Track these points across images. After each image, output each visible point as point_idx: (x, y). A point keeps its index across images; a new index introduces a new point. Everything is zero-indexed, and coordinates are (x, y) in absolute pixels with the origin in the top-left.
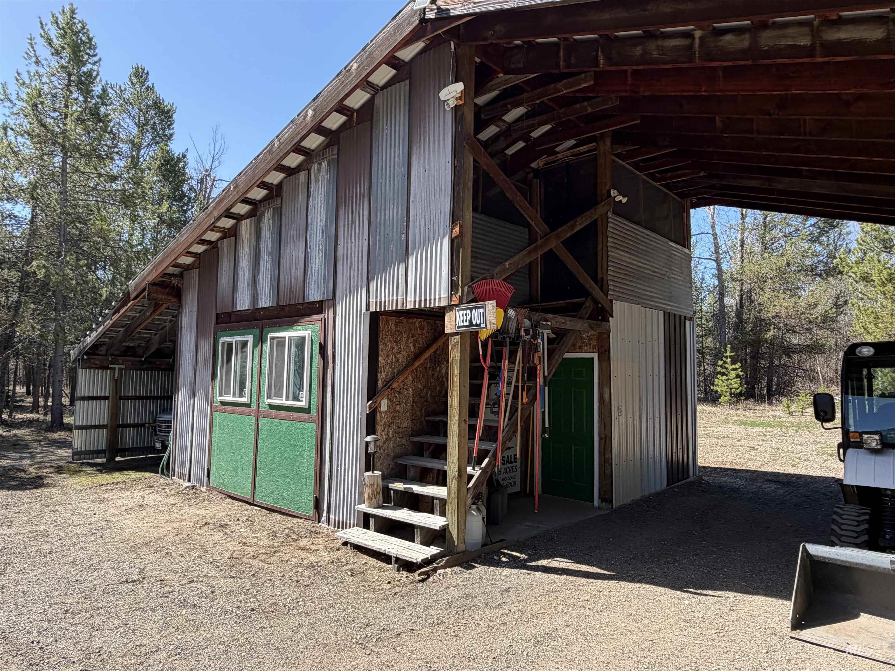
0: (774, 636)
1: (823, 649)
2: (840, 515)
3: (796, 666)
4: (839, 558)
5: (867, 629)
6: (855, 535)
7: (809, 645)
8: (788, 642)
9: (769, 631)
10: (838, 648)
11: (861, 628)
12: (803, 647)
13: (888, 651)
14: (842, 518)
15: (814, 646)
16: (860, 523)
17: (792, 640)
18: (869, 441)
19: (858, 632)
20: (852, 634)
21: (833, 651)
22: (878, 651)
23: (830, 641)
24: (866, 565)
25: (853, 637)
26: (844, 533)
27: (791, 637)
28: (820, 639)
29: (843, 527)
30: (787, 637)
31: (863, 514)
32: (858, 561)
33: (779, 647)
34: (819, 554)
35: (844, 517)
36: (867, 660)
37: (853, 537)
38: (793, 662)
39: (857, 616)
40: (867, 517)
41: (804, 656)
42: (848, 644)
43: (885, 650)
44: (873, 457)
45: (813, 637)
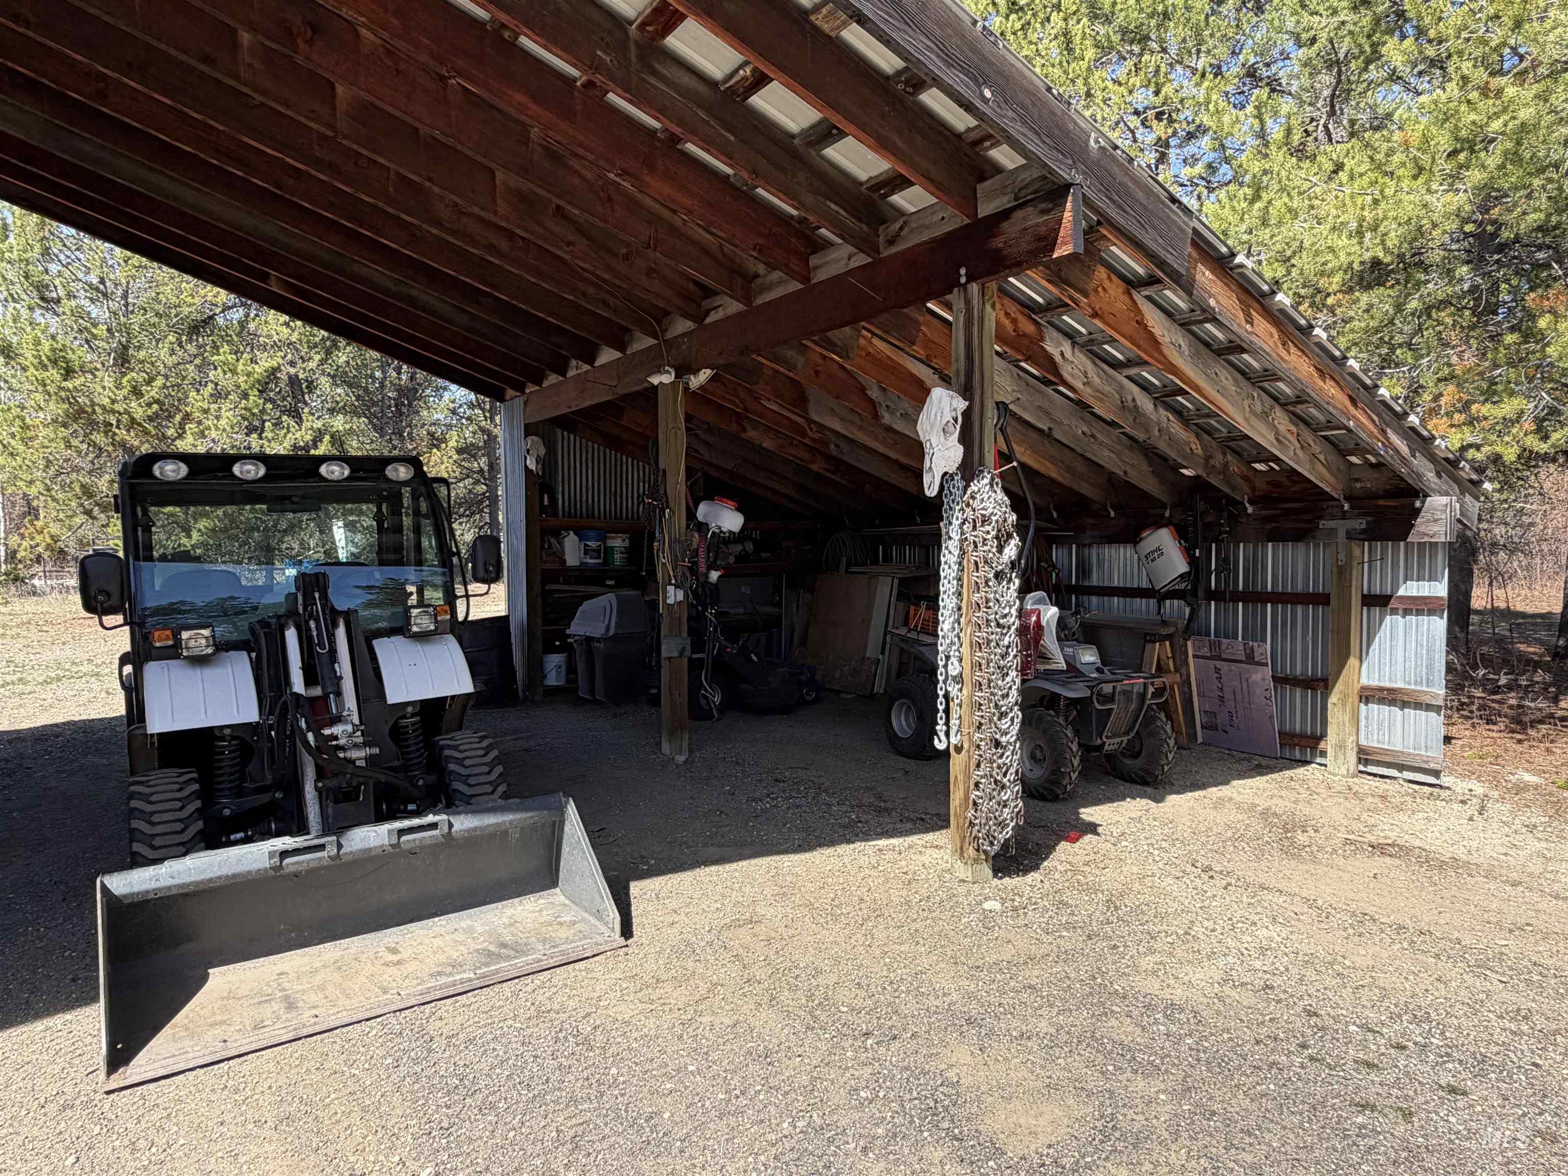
0: (69, 1113)
1: (181, 1077)
2: (146, 798)
3: (154, 1150)
4: (177, 881)
5: (231, 996)
6: (178, 826)
7: (151, 1086)
8: (107, 1106)
9: (52, 1108)
10: (209, 1060)
11: (223, 999)
12: (143, 1097)
13: (289, 1016)
14: (151, 803)
15: (162, 1082)
16: (185, 802)
17: (112, 1096)
18: (192, 643)
19: (224, 1009)
20: (218, 1018)
21: (202, 1071)
22: (276, 1027)
23: (191, 1055)
24: (227, 876)
25: (222, 1023)
26: (158, 829)
27: (109, 1093)
28: (170, 1061)
29: (156, 819)
30: (98, 1096)
31: (187, 782)
32: (211, 875)
33: (97, 1130)
34: (136, 889)
35: (154, 798)
36: (264, 1053)
37: (177, 833)
38: (142, 1144)
39: (204, 978)
40: (196, 787)
41: (155, 1117)
42: (225, 1041)
43: (284, 1017)
44: (199, 671)
45: (156, 1065)
